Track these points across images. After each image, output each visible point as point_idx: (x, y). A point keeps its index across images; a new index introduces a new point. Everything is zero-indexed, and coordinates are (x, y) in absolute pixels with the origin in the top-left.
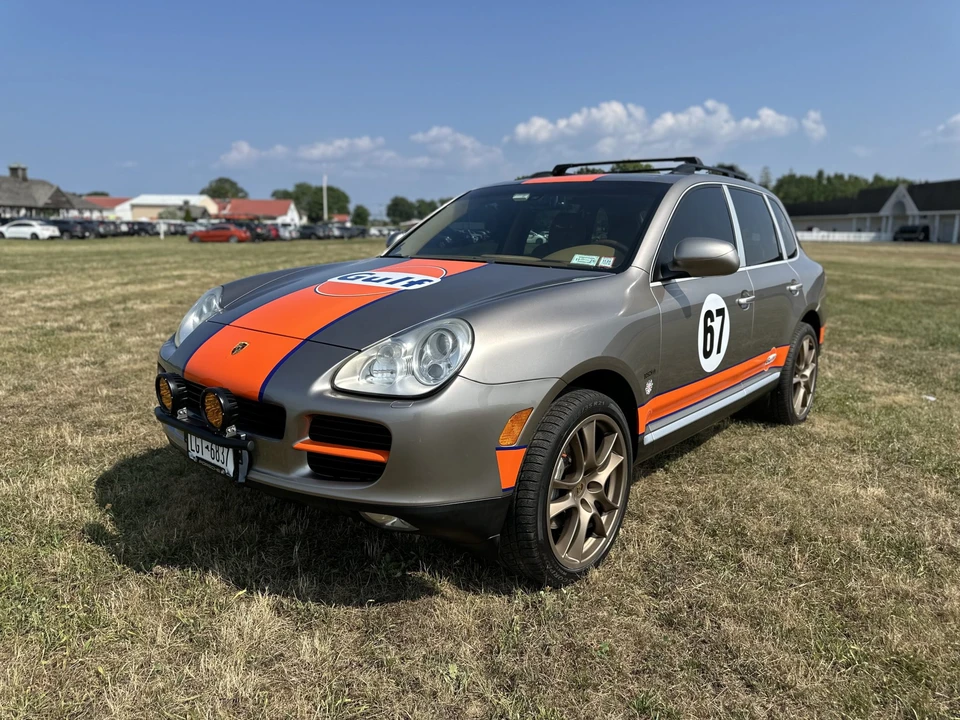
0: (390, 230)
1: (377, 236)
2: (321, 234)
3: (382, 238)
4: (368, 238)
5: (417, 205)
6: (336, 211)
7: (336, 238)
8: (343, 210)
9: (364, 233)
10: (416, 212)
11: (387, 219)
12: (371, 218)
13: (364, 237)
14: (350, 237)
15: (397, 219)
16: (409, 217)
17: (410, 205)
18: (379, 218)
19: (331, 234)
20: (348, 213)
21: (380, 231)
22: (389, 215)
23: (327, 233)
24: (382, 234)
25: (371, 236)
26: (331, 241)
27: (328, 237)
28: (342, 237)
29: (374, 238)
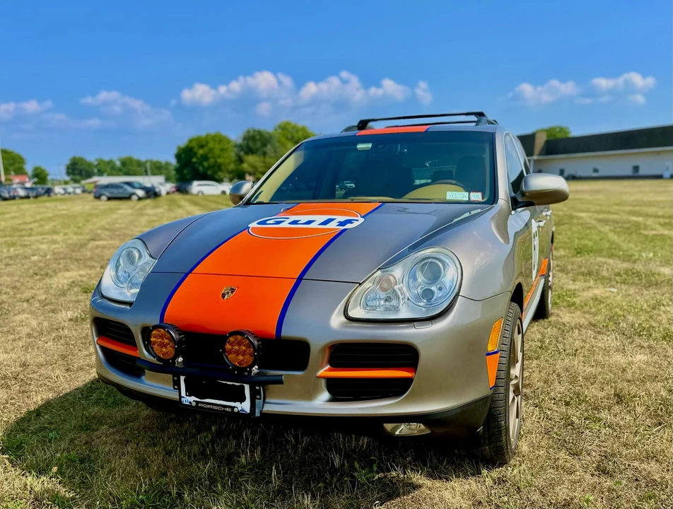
0: (74, 188)
1: (62, 194)
2: (7, 195)
3: (67, 195)
4: (53, 197)
5: (96, 163)
6: (13, 173)
7: (22, 198)
8: (20, 171)
9: (49, 192)
10: (95, 170)
11: (67, 178)
12: (49, 178)
13: (49, 196)
14: (36, 197)
15: (78, 177)
16: (89, 175)
17: (90, 165)
18: (59, 178)
19: (16, 194)
20: (25, 174)
21: (64, 189)
22: (68, 173)
23: (12, 194)
24: (66, 192)
25: (56, 194)
26: (18, 201)
27: (13, 198)
28: (28, 197)
29: (59, 196)
